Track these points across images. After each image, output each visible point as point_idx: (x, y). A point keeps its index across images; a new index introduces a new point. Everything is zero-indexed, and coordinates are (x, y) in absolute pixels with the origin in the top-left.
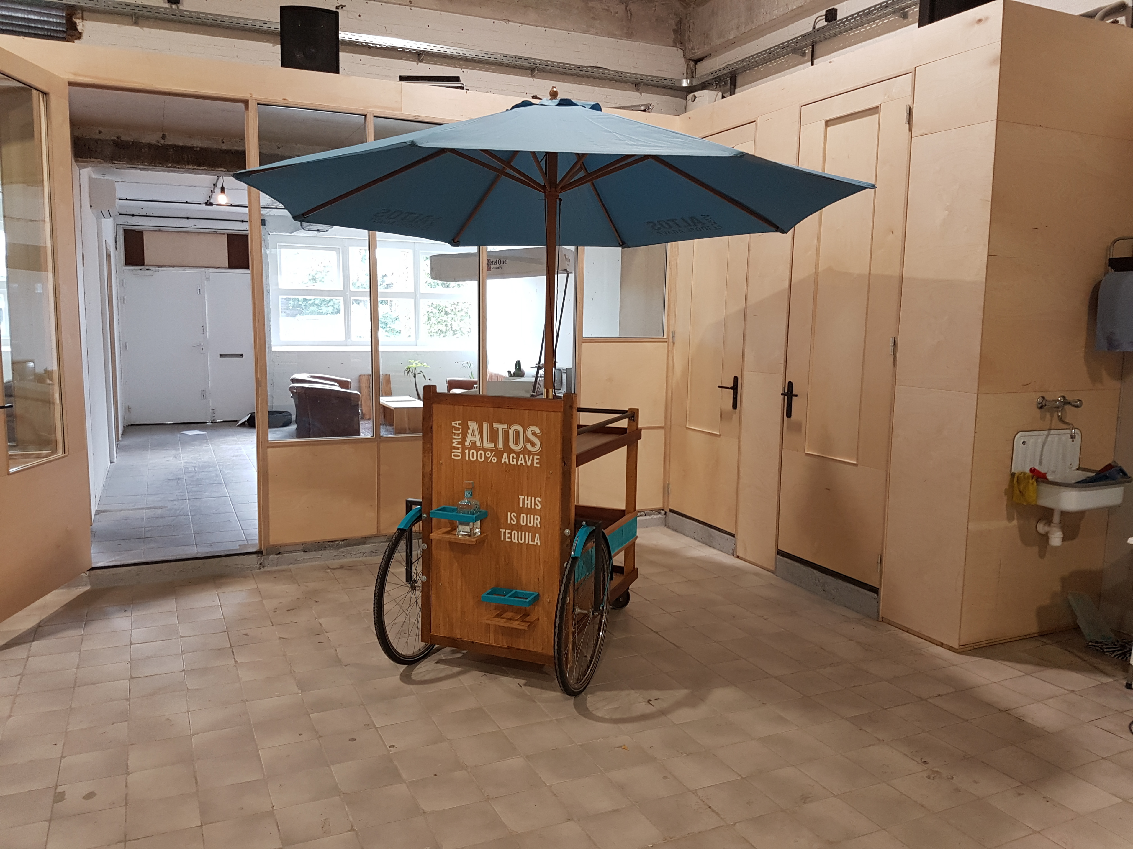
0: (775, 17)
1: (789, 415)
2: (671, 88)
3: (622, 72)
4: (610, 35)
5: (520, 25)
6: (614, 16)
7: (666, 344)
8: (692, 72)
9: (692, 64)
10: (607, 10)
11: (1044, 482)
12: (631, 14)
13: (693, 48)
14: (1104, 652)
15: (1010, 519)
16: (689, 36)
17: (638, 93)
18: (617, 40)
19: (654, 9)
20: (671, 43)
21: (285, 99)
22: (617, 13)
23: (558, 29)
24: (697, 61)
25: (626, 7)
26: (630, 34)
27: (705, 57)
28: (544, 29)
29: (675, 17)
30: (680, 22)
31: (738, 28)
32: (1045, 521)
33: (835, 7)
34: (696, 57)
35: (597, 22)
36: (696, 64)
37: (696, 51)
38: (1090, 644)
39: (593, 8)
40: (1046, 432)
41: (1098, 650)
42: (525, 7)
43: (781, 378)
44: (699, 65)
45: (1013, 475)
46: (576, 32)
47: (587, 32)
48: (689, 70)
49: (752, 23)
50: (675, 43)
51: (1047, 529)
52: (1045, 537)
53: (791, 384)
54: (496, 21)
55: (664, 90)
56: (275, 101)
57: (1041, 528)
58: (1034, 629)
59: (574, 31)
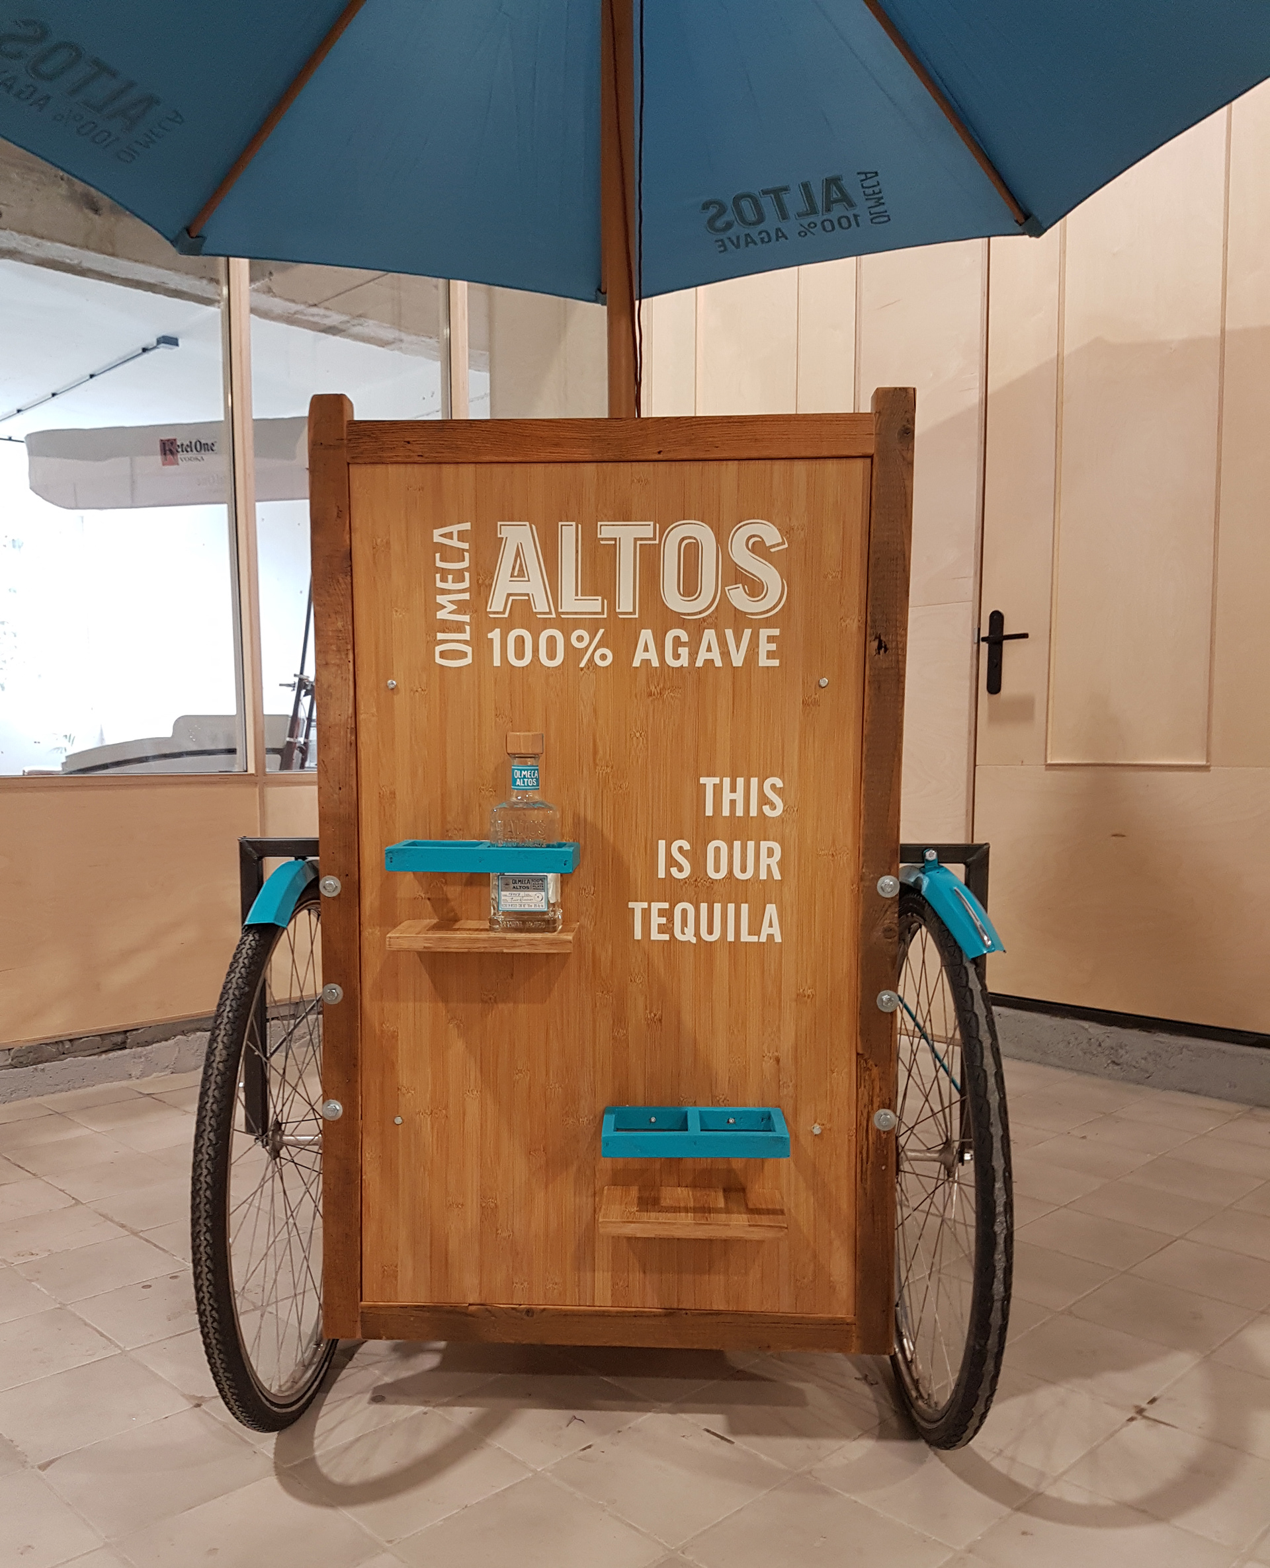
1: (994, 686)
43: (967, 609)
53: (997, 619)
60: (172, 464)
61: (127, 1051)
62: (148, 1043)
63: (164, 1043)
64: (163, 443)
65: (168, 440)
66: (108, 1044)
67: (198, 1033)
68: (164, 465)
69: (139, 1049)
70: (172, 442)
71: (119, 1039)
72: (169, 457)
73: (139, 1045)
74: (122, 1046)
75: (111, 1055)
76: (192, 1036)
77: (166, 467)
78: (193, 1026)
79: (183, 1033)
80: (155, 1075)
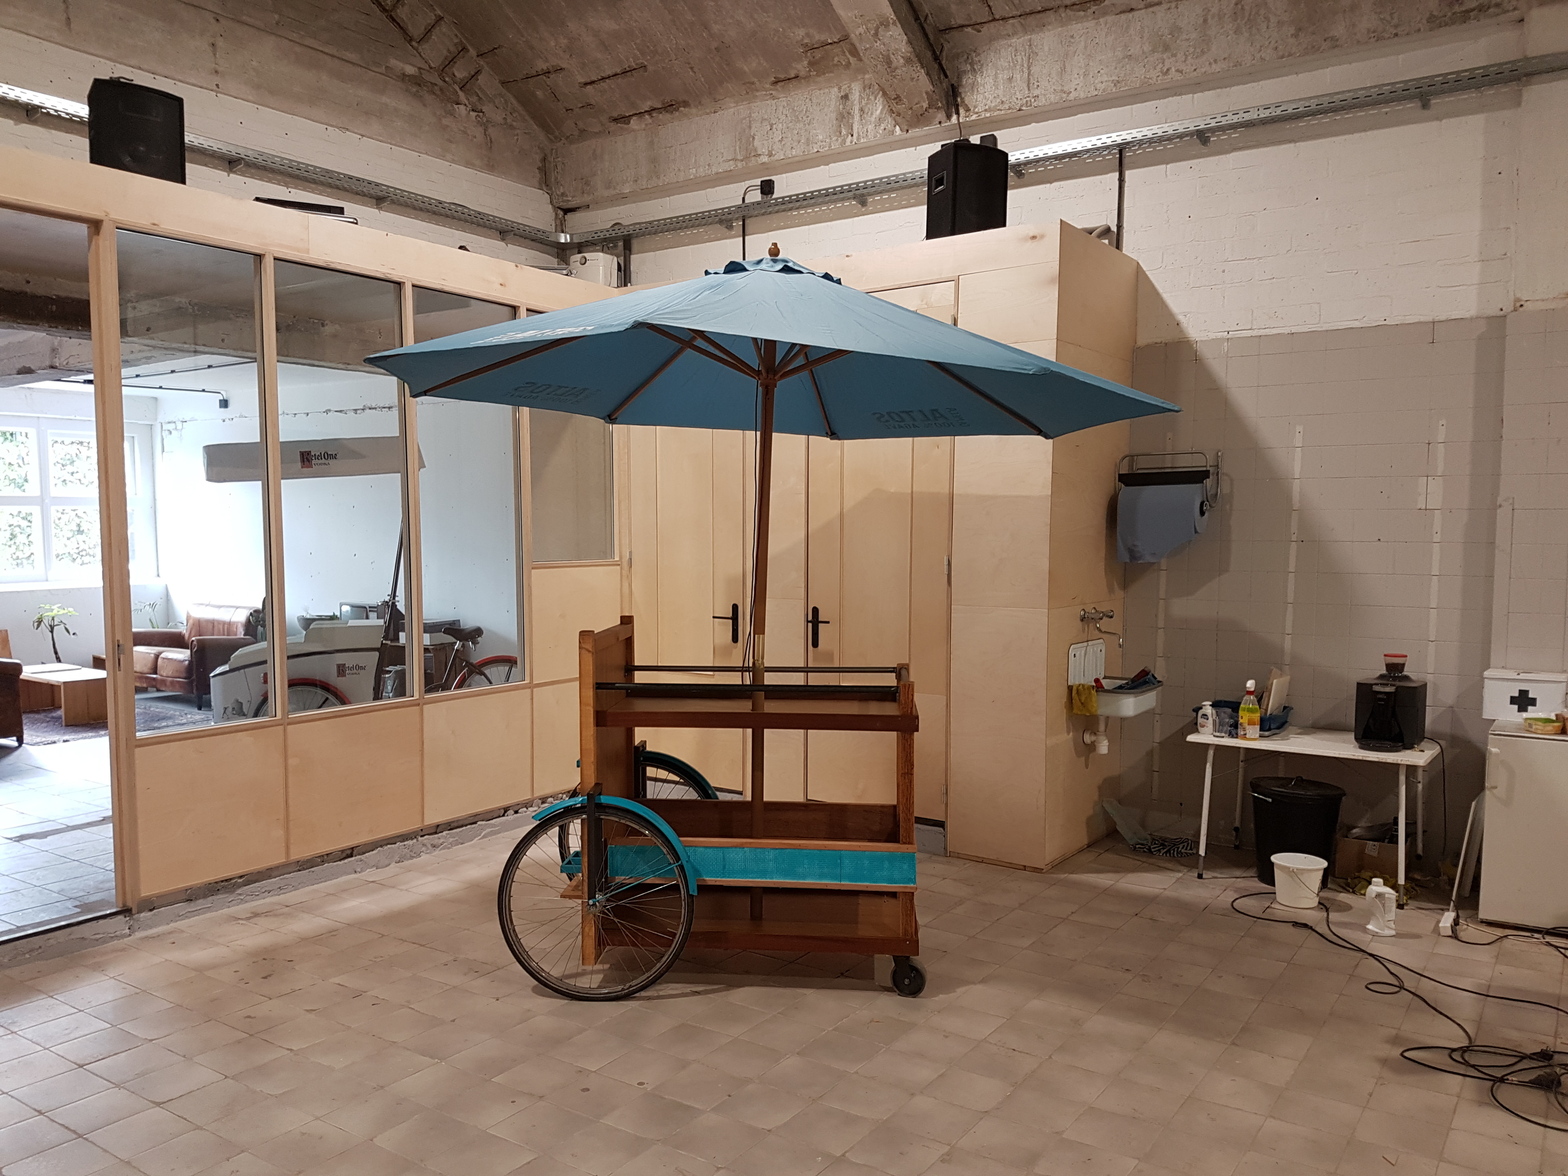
0: (692, 177)
1: (815, 644)
2: (541, 242)
3: (484, 214)
4: (469, 164)
5: (361, 137)
6: (472, 140)
7: (618, 567)
8: (562, 225)
9: (561, 213)
10: (465, 132)
11: (1102, 691)
12: (491, 142)
13: (563, 194)
14: (1152, 852)
15: (1068, 733)
16: (556, 179)
17: (503, 244)
18: (476, 172)
19: (516, 138)
20: (537, 185)
21: (154, 224)
22: (475, 137)
23: (406, 148)
24: (567, 211)
25: (485, 130)
26: (491, 167)
27: (579, 208)
28: (391, 146)
29: (538, 151)
30: (544, 159)
31: (636, 181)
32: (1090, 732)
33: (772, 178)
34: (566, 206)
35: (454, 146)
36: (565, 214)
37: (570, 199)
38: (1137, 846)
39: (447, 126)
40: (1085, 644)
41: (1145, 852)
42: (366, 113)
43: (802, 603)
44: (569, 216)
45: (1070, 688)
46: (428, 155)
47: (442, 157)
48: (558, 222)
49: (659, 178)
50: (540, 184)
51: (1093, 738)
52: (1092, 747)
53: (815, 611)
54: (329, 128)
55: (533, 243)
56: (141, 226)
57: (1088, 738)
58: (1085, 841)
59: (426, 153)
60: (308, 467)
61: (353, 859)
62: (364, 853)
63: (371, 853)
64: (302, 454)
65: (305, 452)
66: (344, 855)
67: (389, 846)
68: (302, 467)
69: (359, 857)
70: (309, 453)
71: (349, 852)
72: (306, 463)
73: (359, 854)
74: (351, 856)
75: (346, 861)
76: (386, 848)
77: (304, 469)
78: (385, 842)
79: (381, 846)
80: (368, 870)
